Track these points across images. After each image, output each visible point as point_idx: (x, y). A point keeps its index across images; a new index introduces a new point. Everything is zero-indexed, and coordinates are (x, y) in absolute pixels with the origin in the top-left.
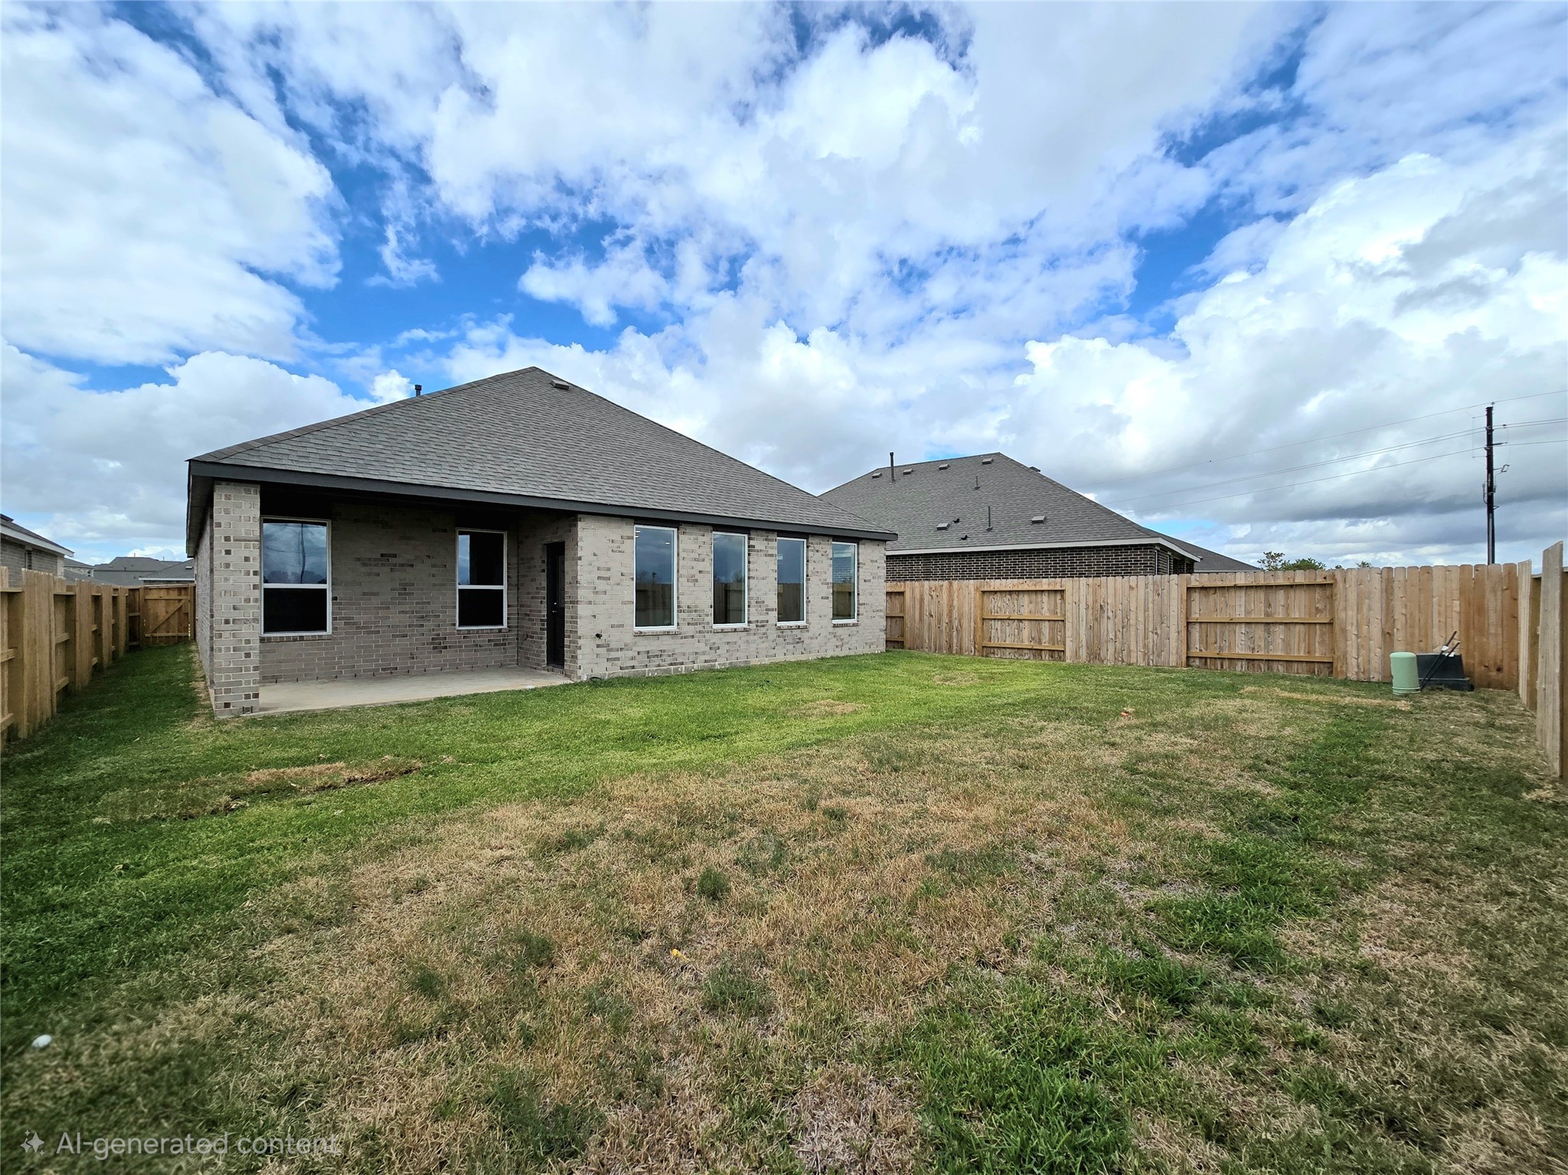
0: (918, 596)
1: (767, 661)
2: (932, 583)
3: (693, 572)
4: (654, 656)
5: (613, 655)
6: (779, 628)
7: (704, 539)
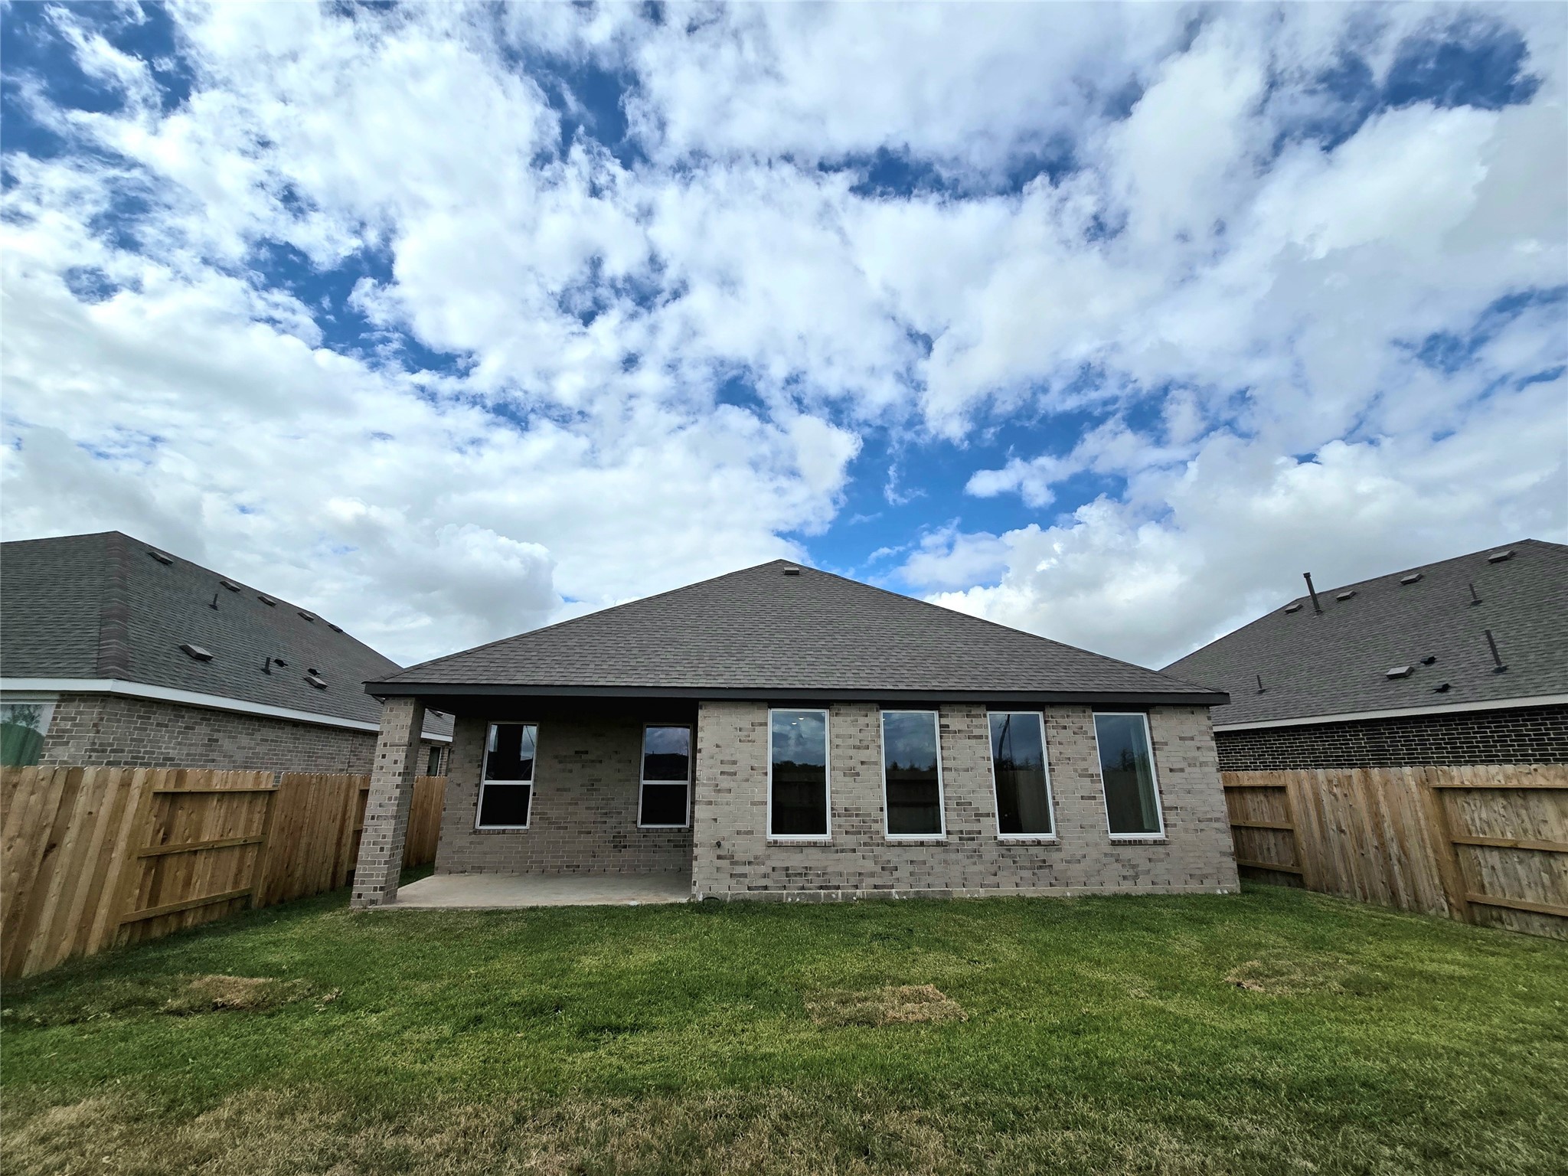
0: (1309, 795)
1: (982, 893)
2: (1332, 772)
3: (851, 763)
4: (796, 875)
5: (739, 870)
6: (1001, 843)
7: (866, 720)
